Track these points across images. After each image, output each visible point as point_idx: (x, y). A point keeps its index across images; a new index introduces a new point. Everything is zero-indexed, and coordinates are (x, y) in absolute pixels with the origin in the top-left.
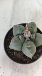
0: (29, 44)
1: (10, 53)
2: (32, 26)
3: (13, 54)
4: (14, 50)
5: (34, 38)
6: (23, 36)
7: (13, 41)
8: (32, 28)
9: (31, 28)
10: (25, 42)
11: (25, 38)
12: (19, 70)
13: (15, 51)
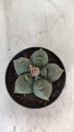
0: (40, 86)
1: (19, 97)
2: (40, 58)
3: (22, 98)
5: (46, 75)
6: (30, 76)
7: (19, 86)
8: (40, 60)
9: (39, 62)
10: (35, 82)
11: (34, 78)
12: (37, 113)
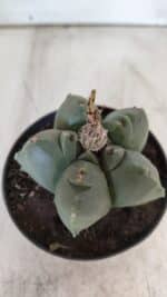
1: (17, 186)
4: (36, 184)
13: (37, 188)
